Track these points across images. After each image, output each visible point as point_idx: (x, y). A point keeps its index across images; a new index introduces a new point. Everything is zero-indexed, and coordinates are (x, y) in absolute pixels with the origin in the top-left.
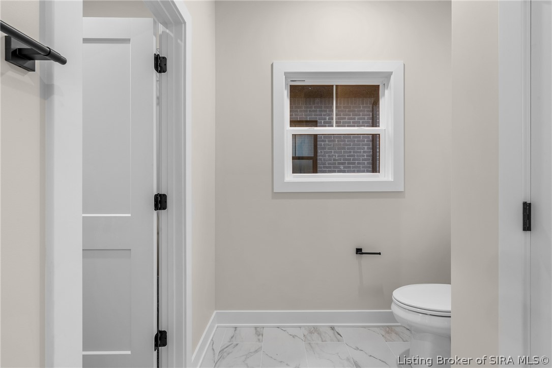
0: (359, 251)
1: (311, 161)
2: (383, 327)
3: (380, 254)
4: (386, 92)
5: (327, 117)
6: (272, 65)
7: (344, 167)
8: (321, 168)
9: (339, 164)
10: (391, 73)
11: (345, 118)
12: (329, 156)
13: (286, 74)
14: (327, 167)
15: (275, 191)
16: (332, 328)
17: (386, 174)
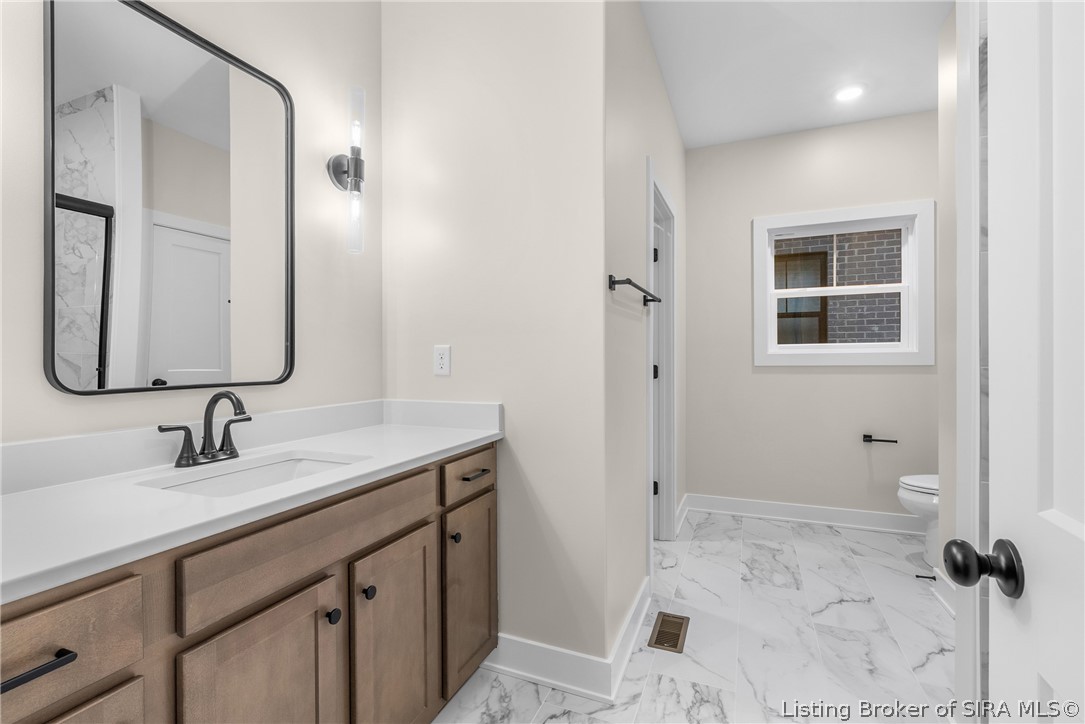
0: (868, 438)
1: (816, 320)
2: (902, 534)
3: (896, 442)
4: (910, 238)
5: (847, 245)
6: (752, 222)
7: (881, 329)
8: (834, 330)
9: (869, 322)
10: (915, 216)
11: (882, 244)
12: (850, 310)
13: (769, 231)
14: (845, 329)
15: (756, 364)
16: (830, 527)
17: (910, 343)
